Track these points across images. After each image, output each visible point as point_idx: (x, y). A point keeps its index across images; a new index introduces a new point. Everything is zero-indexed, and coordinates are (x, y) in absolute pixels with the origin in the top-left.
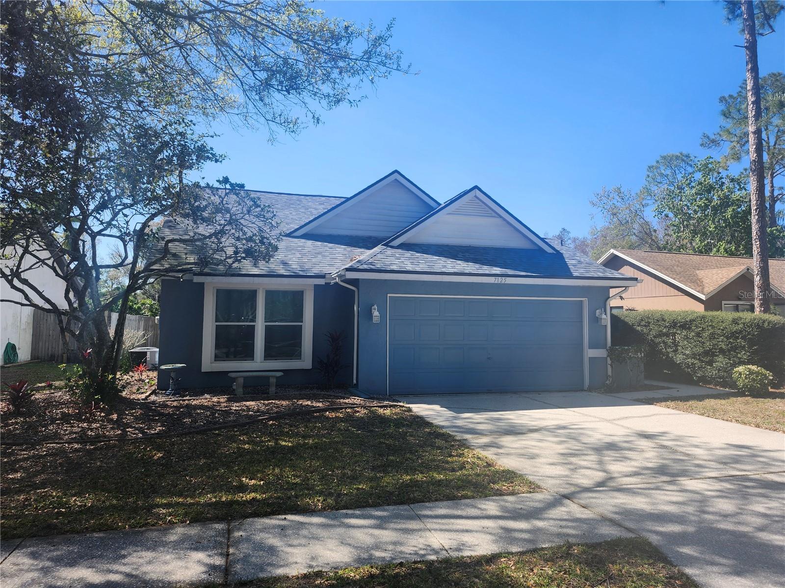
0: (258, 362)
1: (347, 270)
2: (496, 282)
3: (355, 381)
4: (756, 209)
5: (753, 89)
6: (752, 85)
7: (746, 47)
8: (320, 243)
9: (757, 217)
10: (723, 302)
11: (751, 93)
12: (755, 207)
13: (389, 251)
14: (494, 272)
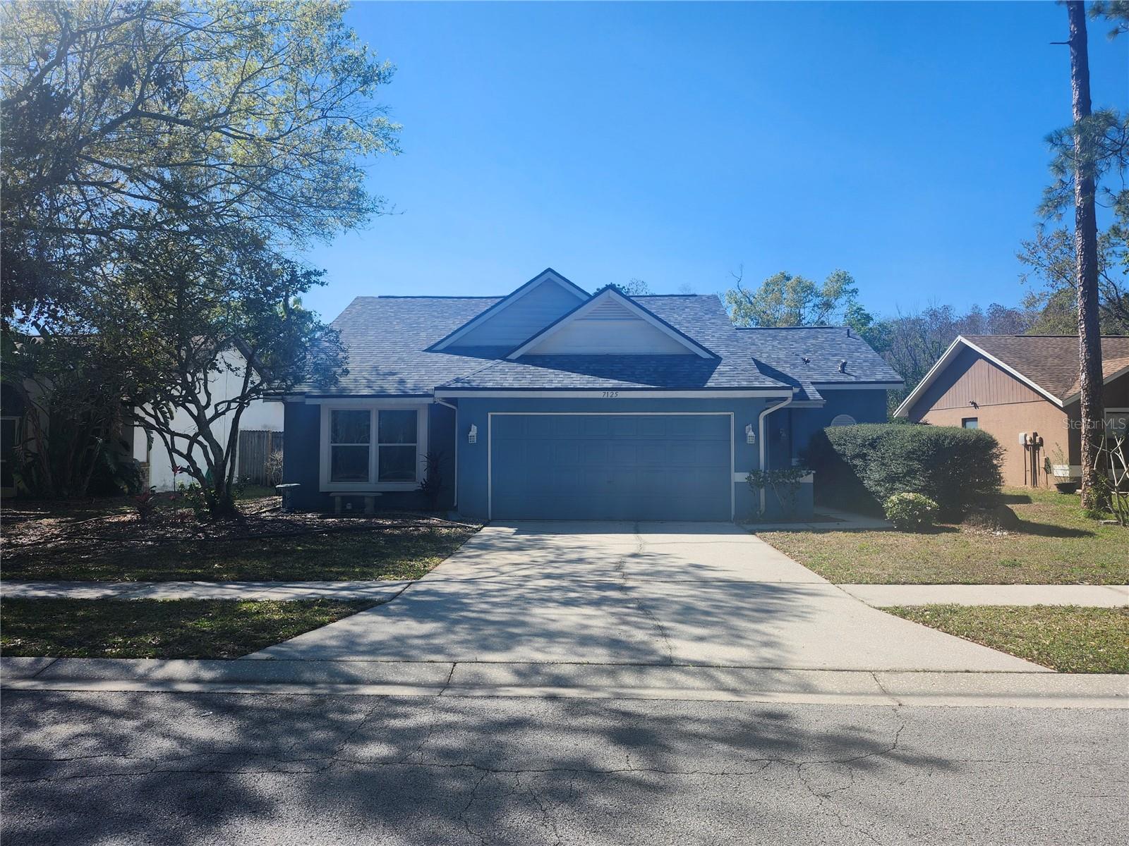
0: (373, 484)
1: (436, 389)
2: (605, 397)
3: (455, 504)
4: (1081, 278)
5: (1078, 103)
6: (1077, 97)
7: (1069, 43)
8: (457, 357)
9: (1082, 289)
10: (1106, 410)
11: (1075, 110)
12: (1080, 275)
13: (503, 365)
14: (605, 385)
